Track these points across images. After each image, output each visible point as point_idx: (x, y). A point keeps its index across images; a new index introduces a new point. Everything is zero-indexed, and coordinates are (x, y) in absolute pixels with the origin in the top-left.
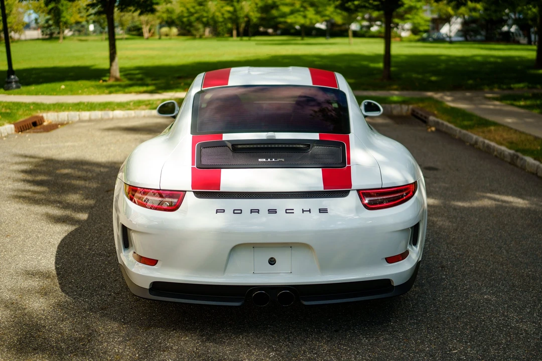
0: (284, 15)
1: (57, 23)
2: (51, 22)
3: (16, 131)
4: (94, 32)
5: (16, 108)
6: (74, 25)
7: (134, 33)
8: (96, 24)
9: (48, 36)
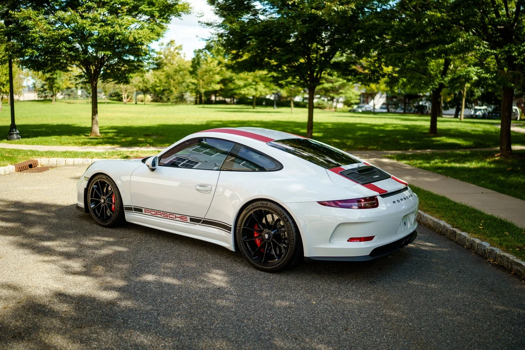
0: (240, 88)
1: (51, 88)
2: (46, 87)
3: (16, 171)
4: (81, 96)
5: (16, 153)
6: (65, 90)
7: (115, 98)
8: (83, 90)
9: (42, 99)
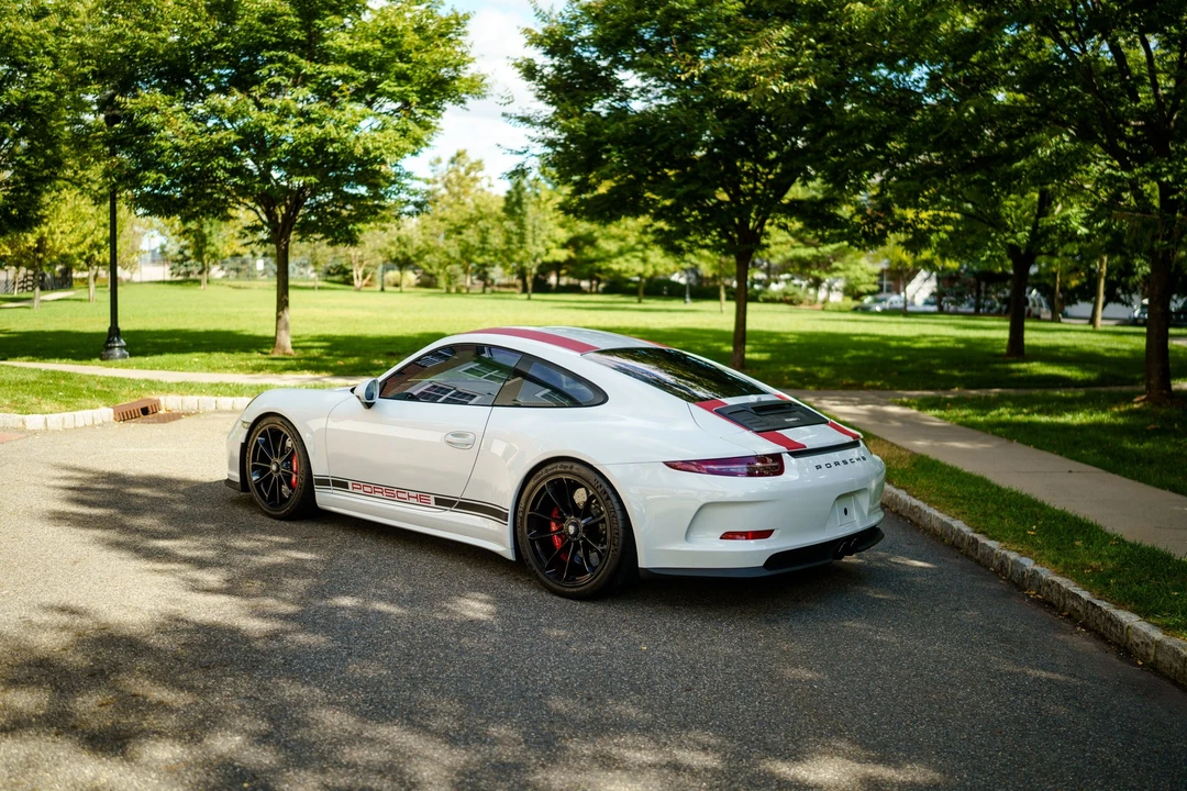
0: (609, 257)
1: (199, 255)
2: (188, 253)
3: (115, 419)
4: (262, 273)
5: (118, 385)
6: (228, 259)
7: (336, 278)
8: (268, 259)
9: (180, 278)
